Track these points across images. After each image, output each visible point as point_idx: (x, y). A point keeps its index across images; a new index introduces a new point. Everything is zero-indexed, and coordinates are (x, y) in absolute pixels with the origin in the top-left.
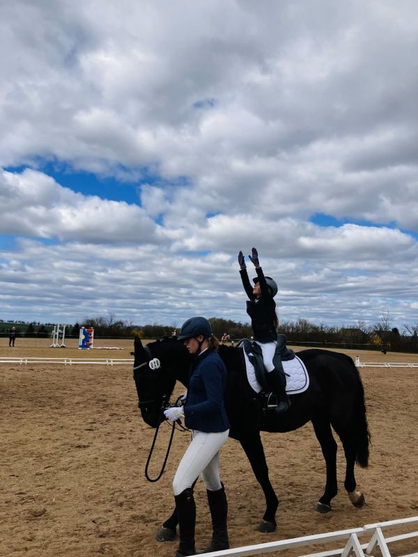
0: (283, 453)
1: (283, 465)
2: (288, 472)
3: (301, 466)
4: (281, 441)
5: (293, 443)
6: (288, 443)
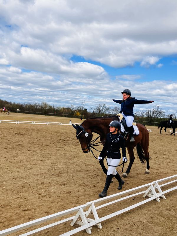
0: (37, 167)
1: (37, 174)
2: (40, 177)
3: (47, 173)
4: (36, 161)
5: (42, 162)
6: (39, 162)
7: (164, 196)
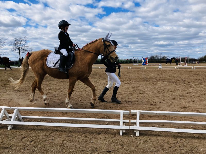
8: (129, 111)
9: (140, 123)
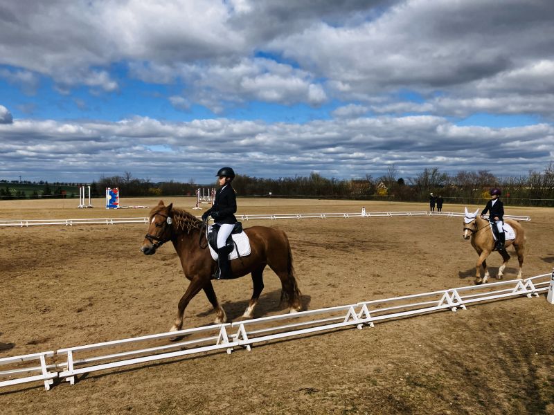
7: (464, 306)
8: (53, 352)
9: (74, 365)
